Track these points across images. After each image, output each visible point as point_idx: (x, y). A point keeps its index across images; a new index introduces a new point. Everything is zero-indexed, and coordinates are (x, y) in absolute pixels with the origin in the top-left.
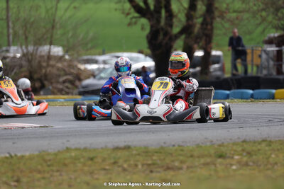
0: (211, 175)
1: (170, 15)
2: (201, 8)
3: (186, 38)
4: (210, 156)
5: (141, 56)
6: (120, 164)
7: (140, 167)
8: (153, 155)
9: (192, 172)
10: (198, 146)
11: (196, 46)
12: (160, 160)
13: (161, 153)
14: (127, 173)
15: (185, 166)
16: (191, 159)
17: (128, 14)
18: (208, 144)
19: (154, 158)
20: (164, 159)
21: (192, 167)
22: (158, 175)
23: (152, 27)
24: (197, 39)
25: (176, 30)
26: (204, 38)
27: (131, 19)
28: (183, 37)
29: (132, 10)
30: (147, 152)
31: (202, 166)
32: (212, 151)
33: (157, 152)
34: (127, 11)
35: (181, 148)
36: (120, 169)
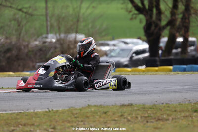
0: (189, 124)
1: (160, 12)
2: (181, 7)
3: (171, 28)
4: (189, 111)
5: (140, 41)
6: (125, 116)
7: (139, 118)
8: (148, 110)
9: (176, 122)
10: (180, 104)
11: (177, 34)
12: (153, 113)
13: (154, 109)
14: (130, 122)
15: (171, 118)
16: (175, 113)
17: (130, 12)
18: (187, 103)
19: (149, 112)
20: (156, 113)
21: (175, 119)
22: (152, 124)
23: (147, 20)
24: (178, 29)
25: (164, 23)
26: (183, 29)
27: (133, 15)
28: (169, 28)
29: (133, 9)
30: (144, 108)
31: (182, 118)
32: (190, 108)
33: (151, 108)
34: (129, 10)
35: (168, 105)
36: (125, 120)
